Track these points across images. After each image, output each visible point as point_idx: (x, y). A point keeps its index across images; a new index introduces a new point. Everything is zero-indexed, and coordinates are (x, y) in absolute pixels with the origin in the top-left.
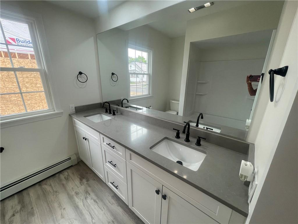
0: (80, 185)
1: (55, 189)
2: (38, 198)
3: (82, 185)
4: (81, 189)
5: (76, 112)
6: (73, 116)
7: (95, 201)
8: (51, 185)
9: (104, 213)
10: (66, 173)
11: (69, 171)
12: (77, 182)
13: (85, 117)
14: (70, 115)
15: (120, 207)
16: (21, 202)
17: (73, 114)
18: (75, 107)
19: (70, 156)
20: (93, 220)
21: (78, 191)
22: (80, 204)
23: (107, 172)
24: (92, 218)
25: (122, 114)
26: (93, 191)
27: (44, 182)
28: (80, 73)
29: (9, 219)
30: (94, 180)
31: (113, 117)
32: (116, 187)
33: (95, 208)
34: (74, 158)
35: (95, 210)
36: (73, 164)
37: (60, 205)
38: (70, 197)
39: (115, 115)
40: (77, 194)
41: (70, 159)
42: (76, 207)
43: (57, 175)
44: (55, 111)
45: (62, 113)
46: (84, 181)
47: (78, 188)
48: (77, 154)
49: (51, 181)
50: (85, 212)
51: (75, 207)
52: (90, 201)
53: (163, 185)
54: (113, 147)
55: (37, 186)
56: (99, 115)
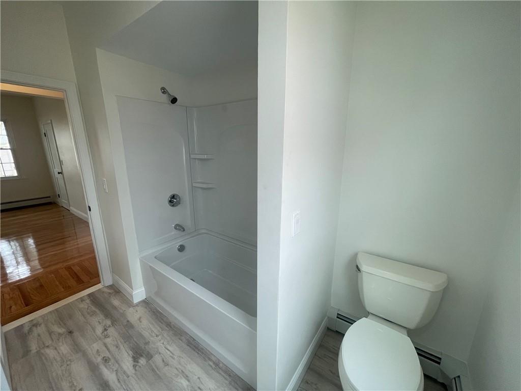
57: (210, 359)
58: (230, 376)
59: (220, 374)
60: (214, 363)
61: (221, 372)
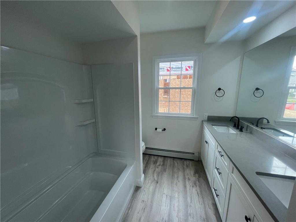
0: (193, 176)
1: (179, 167)
2: (170, 165)
3: (194, 177)
4: (193, 179)
5: (208, 120)
6: (204, 122)
7: (198, 193)
8: (178, 163)
9: (200, 208)
10: (188, 162)
11: (190, 162)
12: (192, 172)
13: (213, 125)
14: (202, 121)
15: (215, 217)
16: (164, 161)
17: (205, 121)
18: (208, 116)
19: (194, 152)
20: (191, 203)
21: (190, 178)
22: (188, 187)
23: (214, 178)
24: (191, 202)
25: (251, 133)
26: (200, 187)
27: (176, 159)
28: (219, 89)
29: (158, 166)
30: (204, 180)
31: (239, 133)
32: (217, 195)
33: (196, 198)
34: (196, 154)
35: (195, 199)
36: (195, 159)
37: (178, 178)
38: (184, 178)
39: (242, 131)
40: (189, 179)
41: (193, 154)
42: (185, 187)
43: (183, 160)
44: (193, 116)
45: (198, 118)
46: (197, 175)
47: (191, 176)
48: (200, 153)
49: (179, 161)
50: (188, 193)
51: (184, 185)
52: (194, 190)
53: (254, 216)
54: (222, 156)
55: (172, 159)
56: (226, 127)
57: (128, 213)
58: (133, 200)
59: (133, 205)
60: (129, 210)
61: (132, 205)
